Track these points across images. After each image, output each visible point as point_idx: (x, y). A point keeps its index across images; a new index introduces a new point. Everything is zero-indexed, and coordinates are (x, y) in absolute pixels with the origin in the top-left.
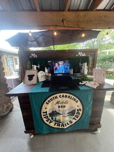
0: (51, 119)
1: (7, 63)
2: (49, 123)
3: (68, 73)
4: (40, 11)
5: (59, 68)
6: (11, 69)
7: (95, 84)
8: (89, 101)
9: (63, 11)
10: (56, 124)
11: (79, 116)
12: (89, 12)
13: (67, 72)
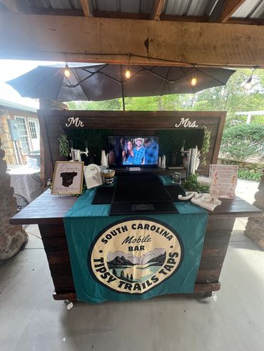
0: (111, 274)
1: (11, 133)
2: (108, 282)
3: (155, 166)
4: (91, 15)
5: (135, 154)
6: (20, 149)
7: (213, 200)
8: (197, 238)
9: (148, 19)
10: (124, 285)
11: (173, 267)
12: (212, 24)
13: (151, 164)
